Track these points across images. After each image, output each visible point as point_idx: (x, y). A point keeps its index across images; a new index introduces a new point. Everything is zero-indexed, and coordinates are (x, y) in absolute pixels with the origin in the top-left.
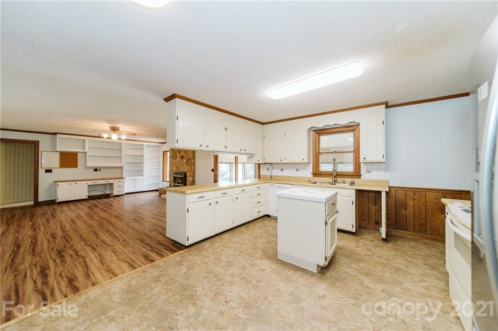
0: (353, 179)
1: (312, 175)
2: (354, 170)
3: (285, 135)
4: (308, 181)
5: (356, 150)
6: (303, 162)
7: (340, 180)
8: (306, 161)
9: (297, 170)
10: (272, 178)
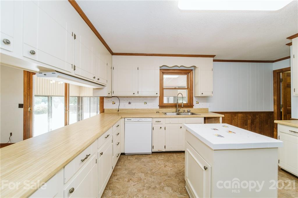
0: (189, 109)
1: (159, 107)
2: (188, 102)
3: (138, 69)
4: (157, 112)
5: (190, 88)
6: (156, 95)
7: (181, 110)
8: (159, 95)
9: (145, 103)
10: (118, 112)
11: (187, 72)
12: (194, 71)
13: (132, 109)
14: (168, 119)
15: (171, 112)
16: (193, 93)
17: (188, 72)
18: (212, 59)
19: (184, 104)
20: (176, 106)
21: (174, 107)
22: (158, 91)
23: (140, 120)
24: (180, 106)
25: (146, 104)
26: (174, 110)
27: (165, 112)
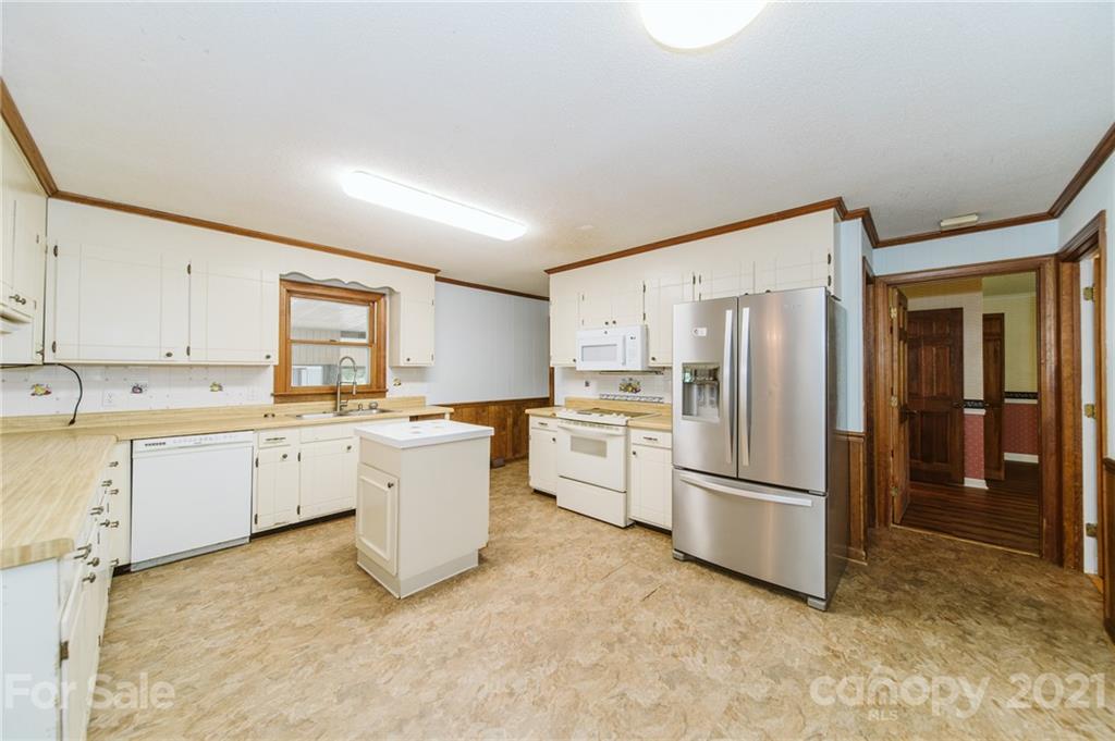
0: (374, 400)
1: (272, 399)
2: (372, 381)
3: (189, 272)
4: (266, 416)
5: (378, 342)
6: (266, 362)
7: (352, 404)
8: (275, 360)
9: (216, 388)
10: (72, 426)
11: (369, 298)
12: (390, 298)
13: (153, 413)
14: (310, 429)
15: (317, 411)
16: (385, 357)
17: (371, 298)
18: (433, 275)
19: (358, 387)
20: (335, 394)
21: (329, 397)
22: (273, 347)
23: (203, 442)
24: (348, 393)
25: (220, 388)
26: (328, 404)
27: (298, 413)
